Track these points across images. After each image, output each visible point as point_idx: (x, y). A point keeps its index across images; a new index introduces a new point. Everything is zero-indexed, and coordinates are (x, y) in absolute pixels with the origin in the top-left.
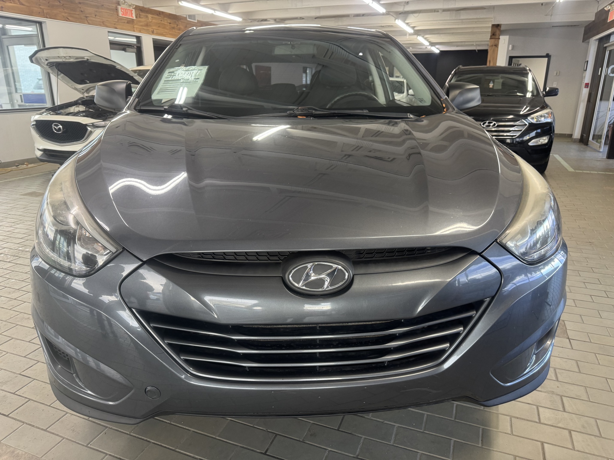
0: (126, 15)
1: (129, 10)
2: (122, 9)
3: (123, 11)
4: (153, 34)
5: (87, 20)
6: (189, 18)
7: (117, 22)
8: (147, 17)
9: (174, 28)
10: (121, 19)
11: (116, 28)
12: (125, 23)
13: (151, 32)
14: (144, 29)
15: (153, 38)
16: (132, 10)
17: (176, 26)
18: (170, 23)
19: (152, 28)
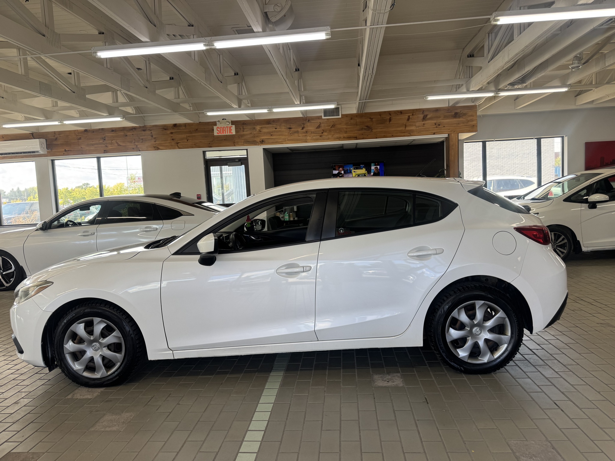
0: (223, 132)
1: (228, 127)
2: (218, 128)
3: (218, 129)
4: (261, 144)
5: (177, 146)
6: (324, 116)
7: (212, 141)
8: (254, 128)
9: (297, 132)
10: (218, 137)
11: (211, 147)
12: (222, 140)
13: (260, 143)
14: (248, 141)
15: (264, 149)
16: (232, 127)
17: (301, 129)
18: (290, 128)
19: (261, 139)
